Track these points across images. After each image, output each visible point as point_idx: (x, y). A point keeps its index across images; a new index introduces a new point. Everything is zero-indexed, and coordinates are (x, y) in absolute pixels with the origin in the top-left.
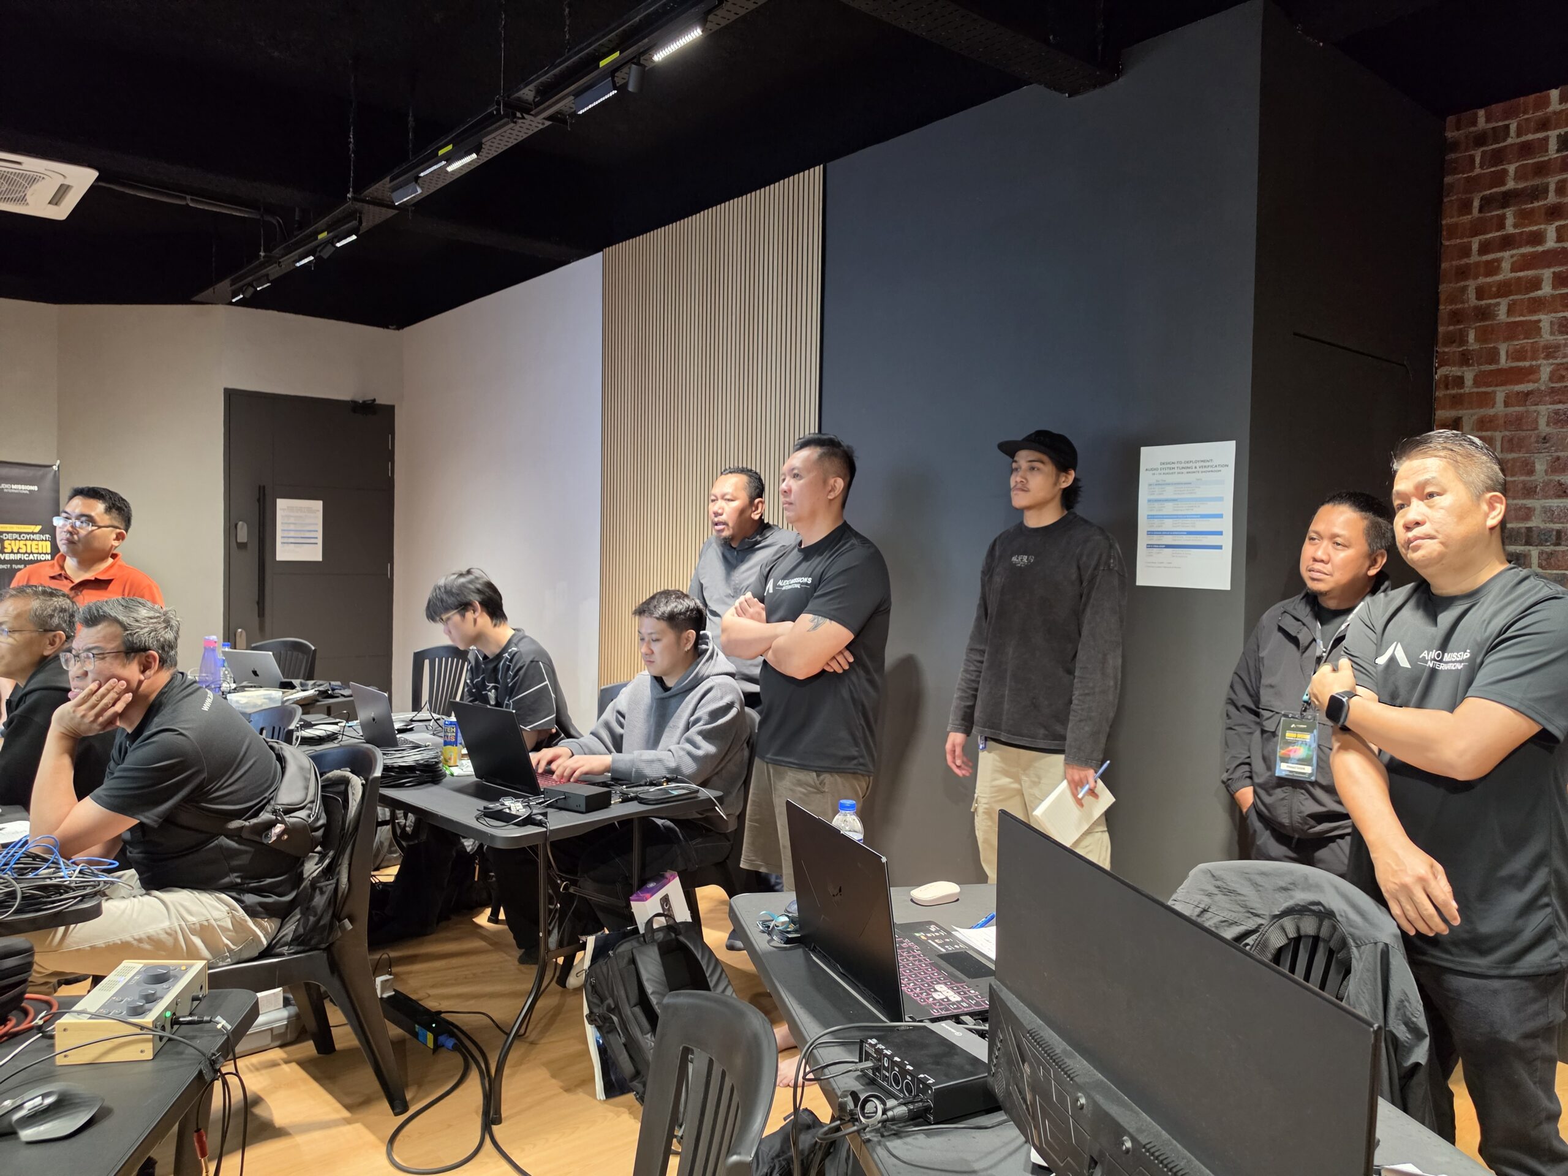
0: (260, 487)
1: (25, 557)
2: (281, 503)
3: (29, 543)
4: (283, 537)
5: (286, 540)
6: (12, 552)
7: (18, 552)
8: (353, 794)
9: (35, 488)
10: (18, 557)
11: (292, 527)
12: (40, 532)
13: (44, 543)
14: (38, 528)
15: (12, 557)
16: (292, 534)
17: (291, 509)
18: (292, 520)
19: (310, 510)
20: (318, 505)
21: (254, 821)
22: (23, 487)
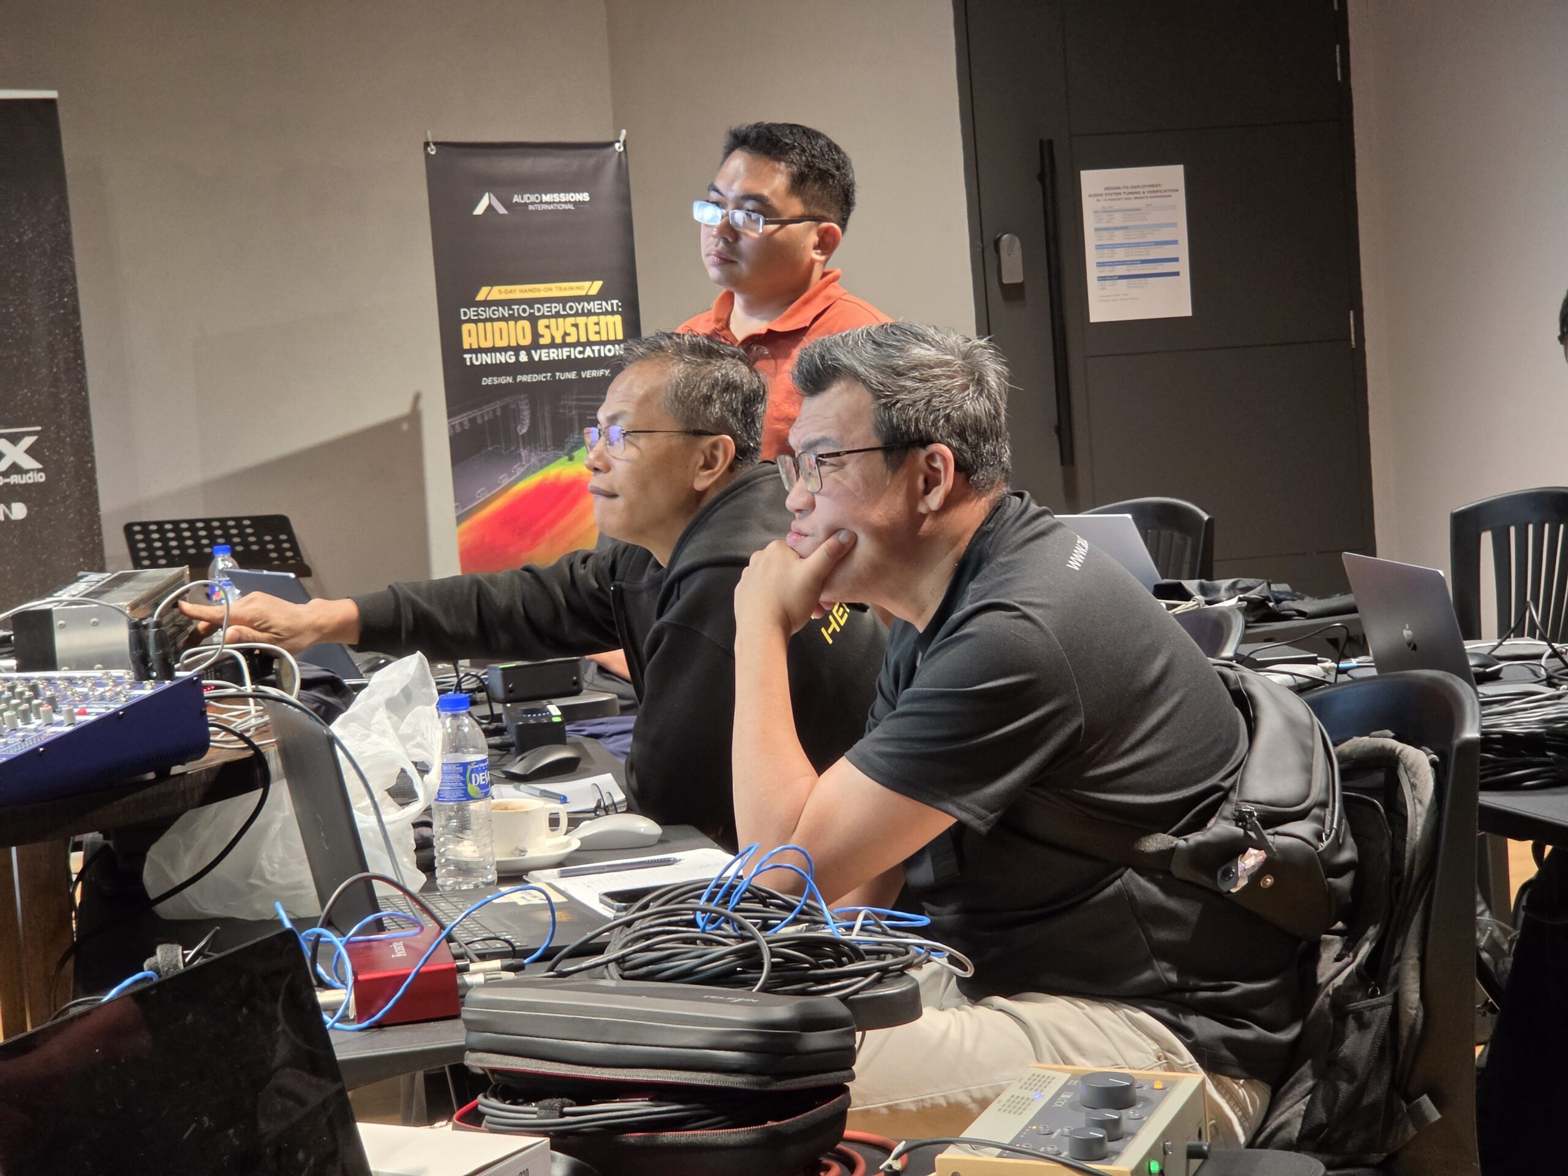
0: (1041, 142)
1: (575, 353)
2: (1092, 181)
3: (581, 320)
4: (1101, 264)
5: (1107, 271)
6: (553, 345)
7: (564, 344)
8: (1413, 786)
9: (585, 197)
10: (565, 353)
11: (1119, 237)
12: (602, 295)
13: (609, 317)
14: (595, 287)
15: (554, 354)
16: (1120, 255)
17: (1113, 192)
18: (1118, 220)
19: (1155, 190)
20: (1173, 176)
21: (1196, 838)
22: (564, 197)
